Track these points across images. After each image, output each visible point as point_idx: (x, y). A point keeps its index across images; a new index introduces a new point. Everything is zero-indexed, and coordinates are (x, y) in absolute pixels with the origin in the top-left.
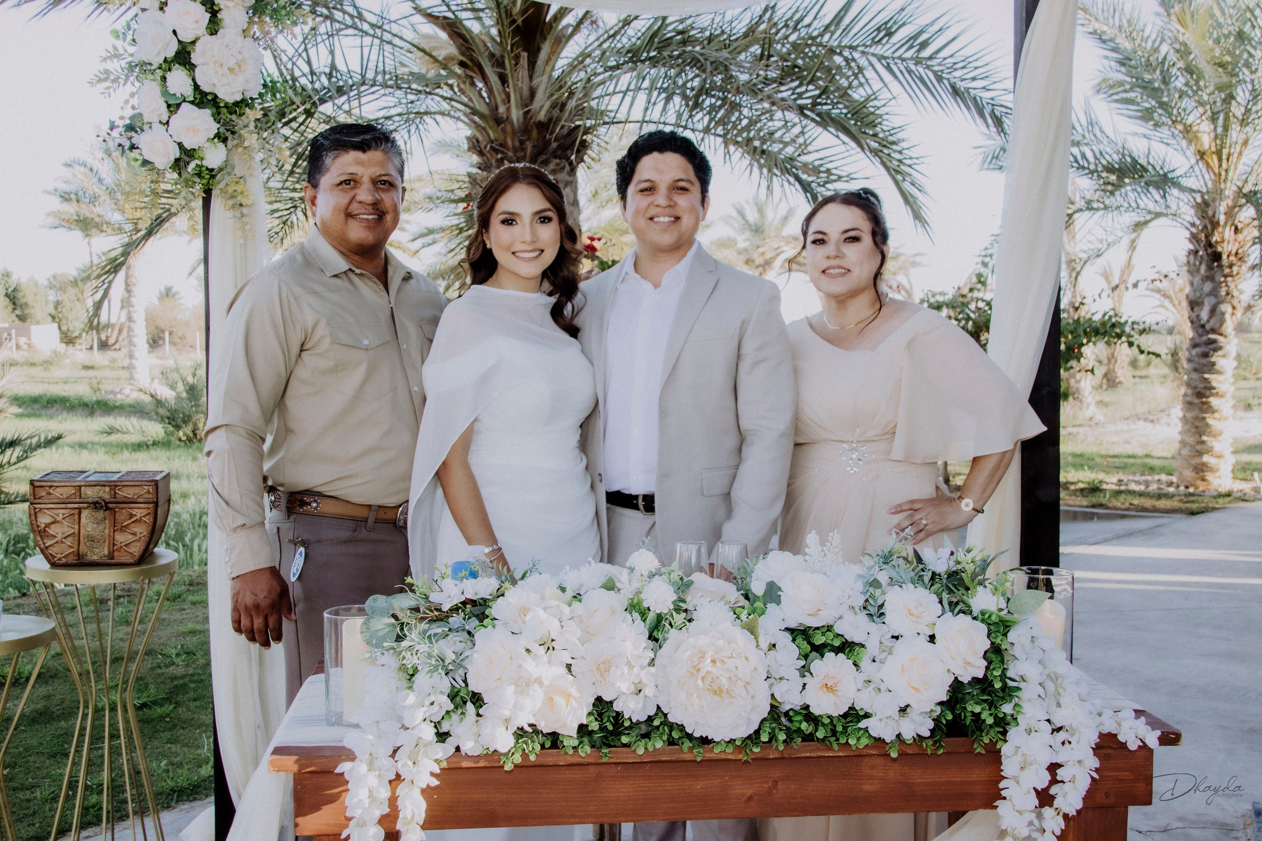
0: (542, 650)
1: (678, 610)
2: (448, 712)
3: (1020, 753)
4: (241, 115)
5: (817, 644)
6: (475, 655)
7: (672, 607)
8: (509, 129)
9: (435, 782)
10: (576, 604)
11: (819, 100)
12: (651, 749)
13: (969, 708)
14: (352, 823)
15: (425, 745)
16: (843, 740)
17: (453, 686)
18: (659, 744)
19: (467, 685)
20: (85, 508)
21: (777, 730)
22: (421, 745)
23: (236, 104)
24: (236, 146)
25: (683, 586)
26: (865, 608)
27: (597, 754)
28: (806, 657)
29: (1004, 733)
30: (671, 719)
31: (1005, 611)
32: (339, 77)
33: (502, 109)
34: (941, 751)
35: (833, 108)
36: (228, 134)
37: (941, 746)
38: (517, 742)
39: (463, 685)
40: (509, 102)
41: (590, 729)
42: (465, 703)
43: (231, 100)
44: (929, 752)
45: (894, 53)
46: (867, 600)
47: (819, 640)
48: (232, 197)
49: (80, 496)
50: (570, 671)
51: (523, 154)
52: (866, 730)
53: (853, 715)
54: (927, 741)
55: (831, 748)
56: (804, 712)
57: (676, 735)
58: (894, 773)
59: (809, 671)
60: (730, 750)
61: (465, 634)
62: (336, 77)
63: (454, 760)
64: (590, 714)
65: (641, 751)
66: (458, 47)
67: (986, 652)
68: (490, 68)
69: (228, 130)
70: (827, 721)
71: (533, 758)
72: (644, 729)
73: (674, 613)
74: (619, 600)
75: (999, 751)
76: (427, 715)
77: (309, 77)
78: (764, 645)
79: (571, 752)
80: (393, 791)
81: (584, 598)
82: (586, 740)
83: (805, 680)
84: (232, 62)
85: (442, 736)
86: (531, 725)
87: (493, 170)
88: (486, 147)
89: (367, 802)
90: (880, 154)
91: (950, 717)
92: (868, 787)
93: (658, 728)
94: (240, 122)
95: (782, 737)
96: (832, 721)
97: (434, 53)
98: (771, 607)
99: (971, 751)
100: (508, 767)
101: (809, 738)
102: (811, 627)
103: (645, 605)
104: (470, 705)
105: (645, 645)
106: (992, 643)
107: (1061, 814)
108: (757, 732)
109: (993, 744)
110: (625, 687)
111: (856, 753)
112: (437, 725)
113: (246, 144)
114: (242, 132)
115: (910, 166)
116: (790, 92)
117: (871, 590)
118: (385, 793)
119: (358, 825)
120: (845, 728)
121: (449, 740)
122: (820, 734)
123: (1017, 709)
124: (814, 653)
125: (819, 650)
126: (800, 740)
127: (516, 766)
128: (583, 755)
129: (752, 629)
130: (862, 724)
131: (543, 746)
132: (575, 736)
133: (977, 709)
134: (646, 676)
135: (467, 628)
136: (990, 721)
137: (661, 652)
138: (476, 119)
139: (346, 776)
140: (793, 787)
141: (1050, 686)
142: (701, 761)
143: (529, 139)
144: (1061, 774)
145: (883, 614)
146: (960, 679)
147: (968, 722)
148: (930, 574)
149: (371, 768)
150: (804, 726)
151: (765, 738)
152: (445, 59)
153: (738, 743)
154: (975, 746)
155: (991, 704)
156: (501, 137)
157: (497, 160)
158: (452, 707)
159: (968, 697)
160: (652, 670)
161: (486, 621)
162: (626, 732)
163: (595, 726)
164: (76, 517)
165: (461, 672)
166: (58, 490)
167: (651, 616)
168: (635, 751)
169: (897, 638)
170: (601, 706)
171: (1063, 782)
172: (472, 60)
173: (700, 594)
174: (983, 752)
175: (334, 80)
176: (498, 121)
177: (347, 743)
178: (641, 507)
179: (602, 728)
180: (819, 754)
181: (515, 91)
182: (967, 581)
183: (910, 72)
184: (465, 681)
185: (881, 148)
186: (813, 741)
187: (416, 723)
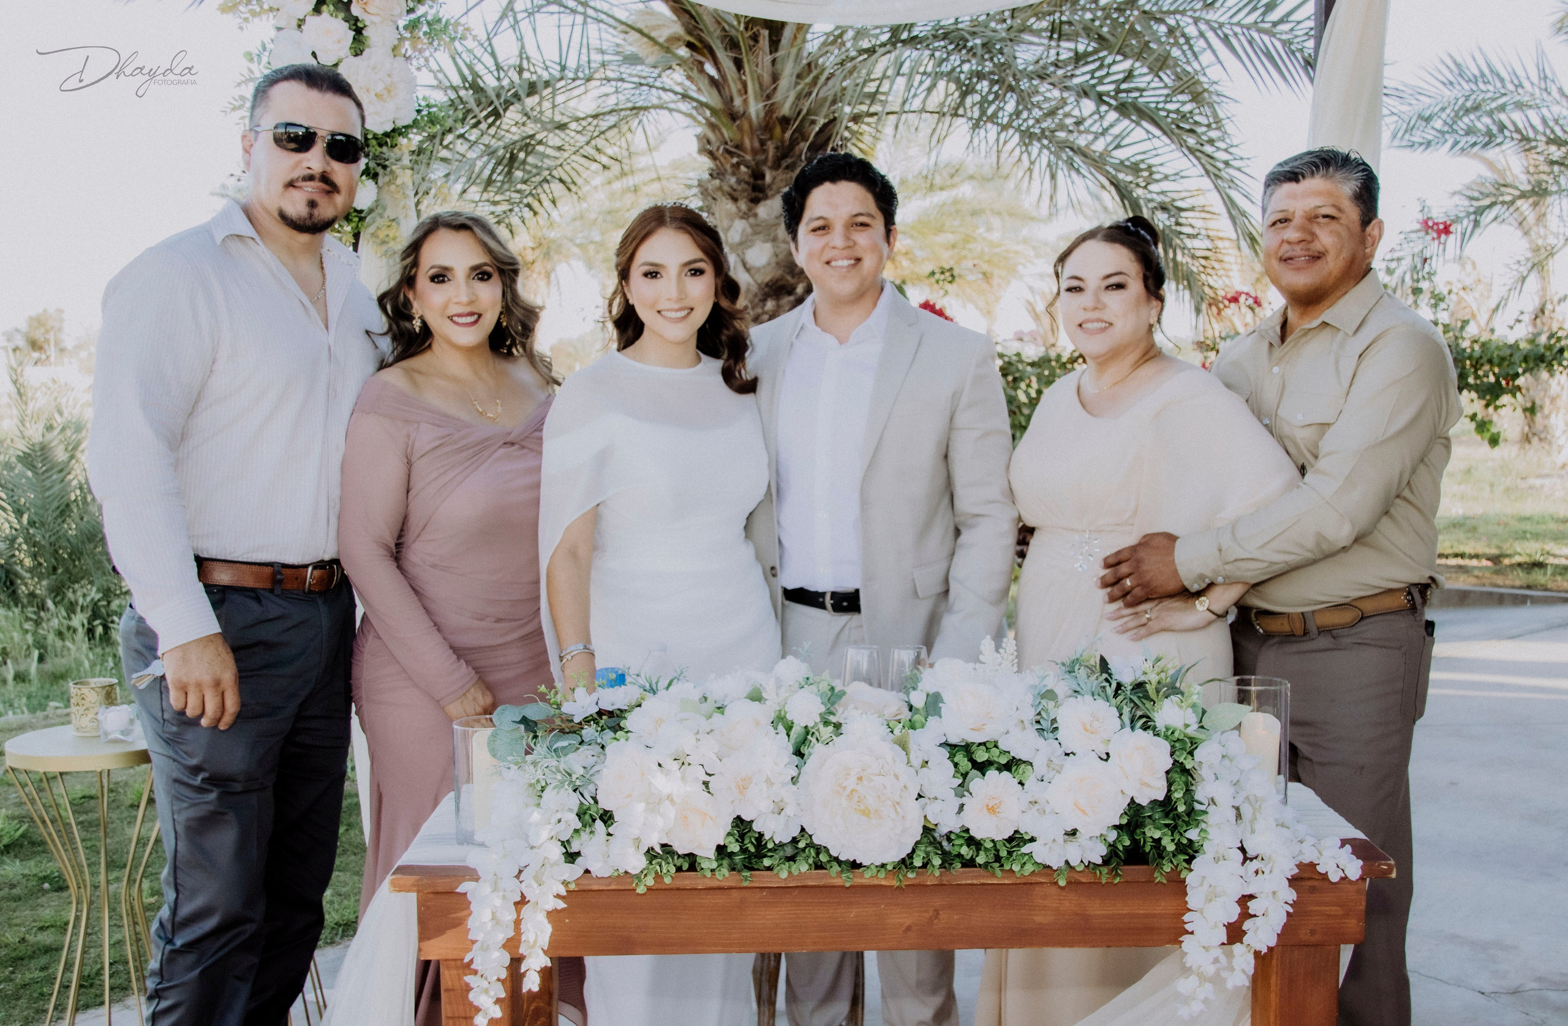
0: (676, 765)
1: (826, 723)
2: (576, 831)
3: (1206, 886)
4: (393, 146)
5: (979, 760)
6: (605, 770)
7: (818, 719)
8: (746, 126)
9: (561, 905)
10: (717, 716)
11: (1124, 86)
12: (796, 873)
13: (1148, 834)
14: (475, 947)
15: (552, 866)
16: (1007, 867)
17: (582, 803)
18: (804, 868)
19: (596, 802)
21: (932, 855)
22: (547, 866)
23: (386, 135)
24: (389, 183)
25: (833, 697)
26: (1038, 722)
27: (738, 878)
28: (965, 776)
29: (1189, 861)
30: (816, 841)
31: (1195, 726)
32: (532, 69)
33: (738, 102)
34: (1117, 880)
35: (1141, 96)
36: (379, 170)
37: (1117, 875)
38: (651, 863)
39: (592, 802)
40: (746, 92)
41: (729, 850)
42: (594, 820)
43: (380, 131)
44: (1104, 881)
45: (1231, 17)
46: (1039, 714)
47: (981, 756)
48: (384, 242)
50: (707, 787)
51: (763, 157)
52: (1030, 855)
53: (1016, 840)
54: (1102, 869)
55: (994, 875)
56: (966, 835)
57: (823, 858)
58: (1070, 903)
59: (968, 791)
60: (882, 875)
61: (598, 748)
62: (529, 70)
63: (585, 882)
64: (729, 834)
65: (784, 875)
66: (683, 25)
67: (1167, 772)
68: (722, 50)
69: (378, 165)
70: (989, 845)
71: (667, 880)
72: (789, 851)
73: (821, 726)
74: (764, 713)
75: (1184, 881)
76: (553, 833)
77: (496, 73)
78: (916, 762)
79: (709, 874)
80: (518, 912)
81: (727, 711)
82: (725, 862)
83: (964, 800)
84: (380, 88)
85: (572, 857)
86: (663, 846)
87: (728, 177)
88: (718, 149)
89: (489, 926)
90: (1198, 154)
91: (1127, 843)
92: (1041, 918)
93: (804, 850)
94: (392, 154)
95: (937, 861)
96: (995, 846)
97: (653, 34)
98: (932, 720)
99: (1151, 881)
100: (641, 890)
101: (970, 863)
102: (973, 743)
103: (789, 717)
104: (599, 822)
105: (786, 760)
106: (1176, 761)
107: (1252, 951)
108: (911, 856)
109: (1176, 871)
110: (765, 805)
111: (1023, 881)
112: (564, 844)
113: (399, 182)
114: (394, 167)
115: (1239, 169)
116: (1088, 77)
117: (1044, 702)
118: (510, 916)
119: (482, 949)
120: (1010, 853)
121: (579, 860)
122: (981, 859)
123: (1203, 835)
124: (975, 772)
125: (981, 768)
126: (959, 865)
127: (649, 889)
128: (720, 878)
129: (903, 745)
130: (1025, 849)
131: (679, 869)
132: (713, 858)
133: (1157, 835)
134: (788, 794)
135: (599, 740)
136: (1171, 847)
137: (804, 769)
138: (708, 113)
139: (469, 897)
140: (956, 917)
141: (1246, 811)
142: (851, 886)
143: (771, 138)
144: (1253, 906)
145: (1056, 729)
146: (1137, 801)
147: (1147, 849)
148: (1114, 685)
149: (495, 889)
150: (964, 851)
151: (918, 862)
152: (668, 40)
153: (890, 867)
154: (1156, 875)
155: (1173, 829)
156: (738, 137)
157: (733, 166)
158: (579, 825)
159: (1148, 821)
160: (794, 788)
161: (619, 733)
162: (770, 854)
163: (734, 847)
165: (592, 788)
167: (796, 731)
168: (777, 874)
169: (1067, 754)
170: (741, 826)
171: (1255, 916)
172: (701, 40)
173: (853, 705)
174: (1165, 881)
175: (526, 75)
176: (733, 116)
177: (471, 862)
178: (829, 606)
179: (744, 850)
180: (982, 881)
181: (753, 80)
182: (1152, 693)
183: (1251, 42)
184: (595, 799)
185: (1198, 147)
186: (975, 866)
187: (541, 841)
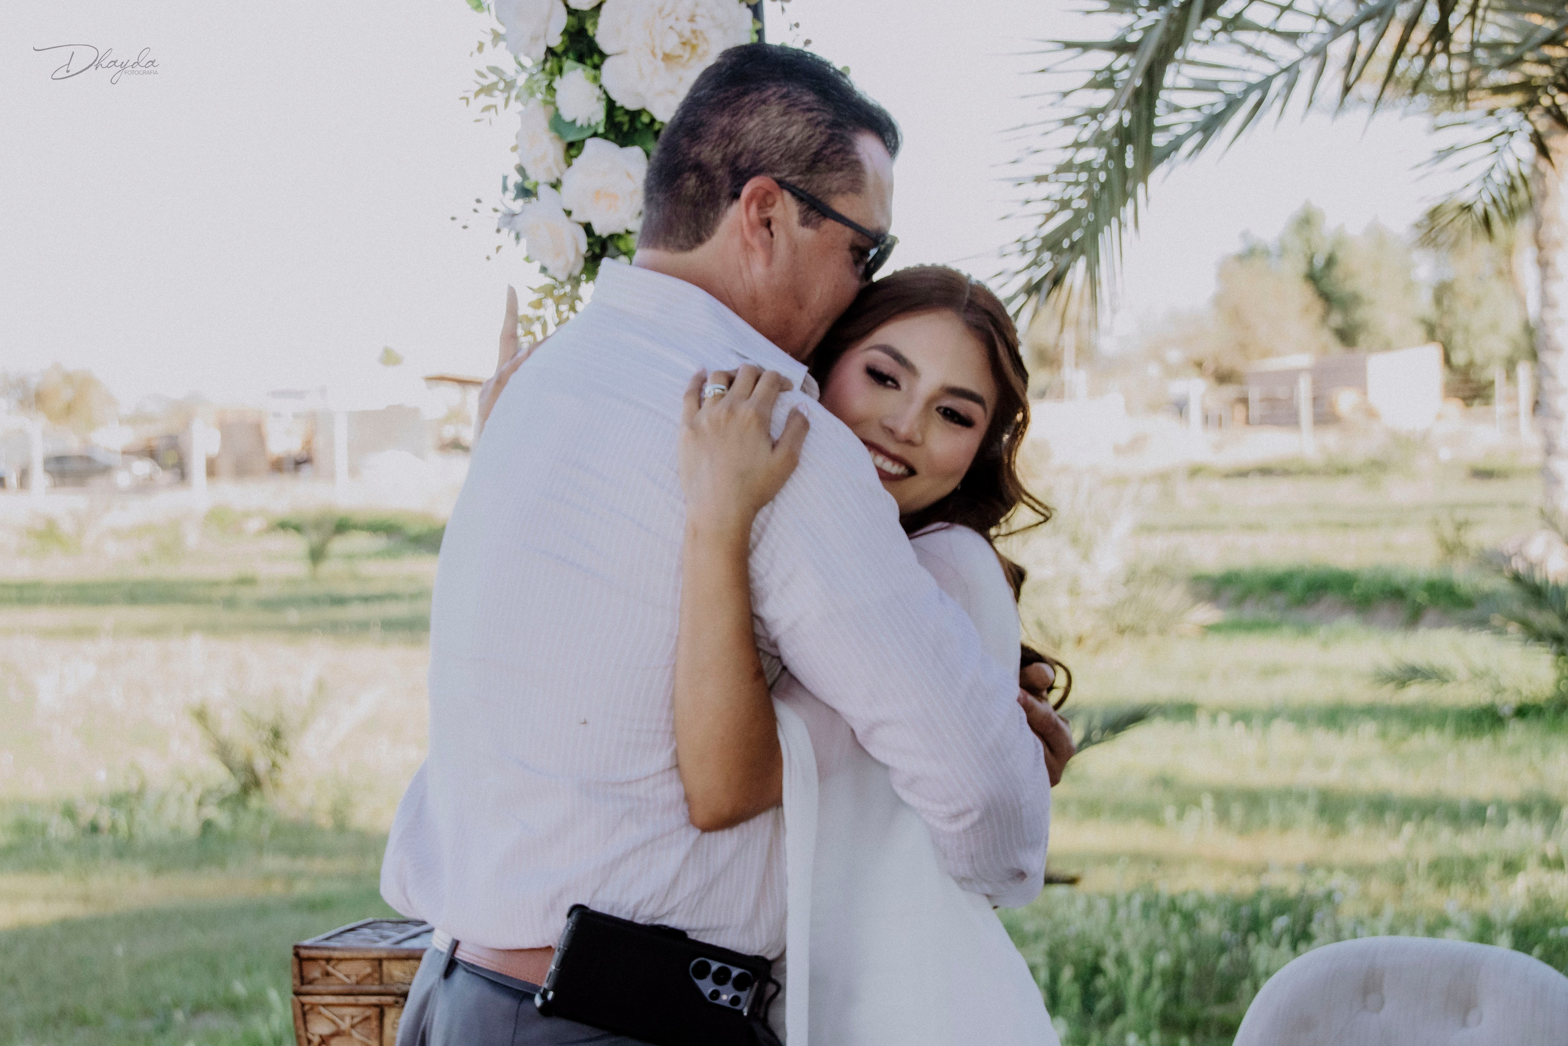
20: (390, 1006)
49: (381, 983)
84: (671, 43)
164: (374, 1023)
166: (342, 966)
